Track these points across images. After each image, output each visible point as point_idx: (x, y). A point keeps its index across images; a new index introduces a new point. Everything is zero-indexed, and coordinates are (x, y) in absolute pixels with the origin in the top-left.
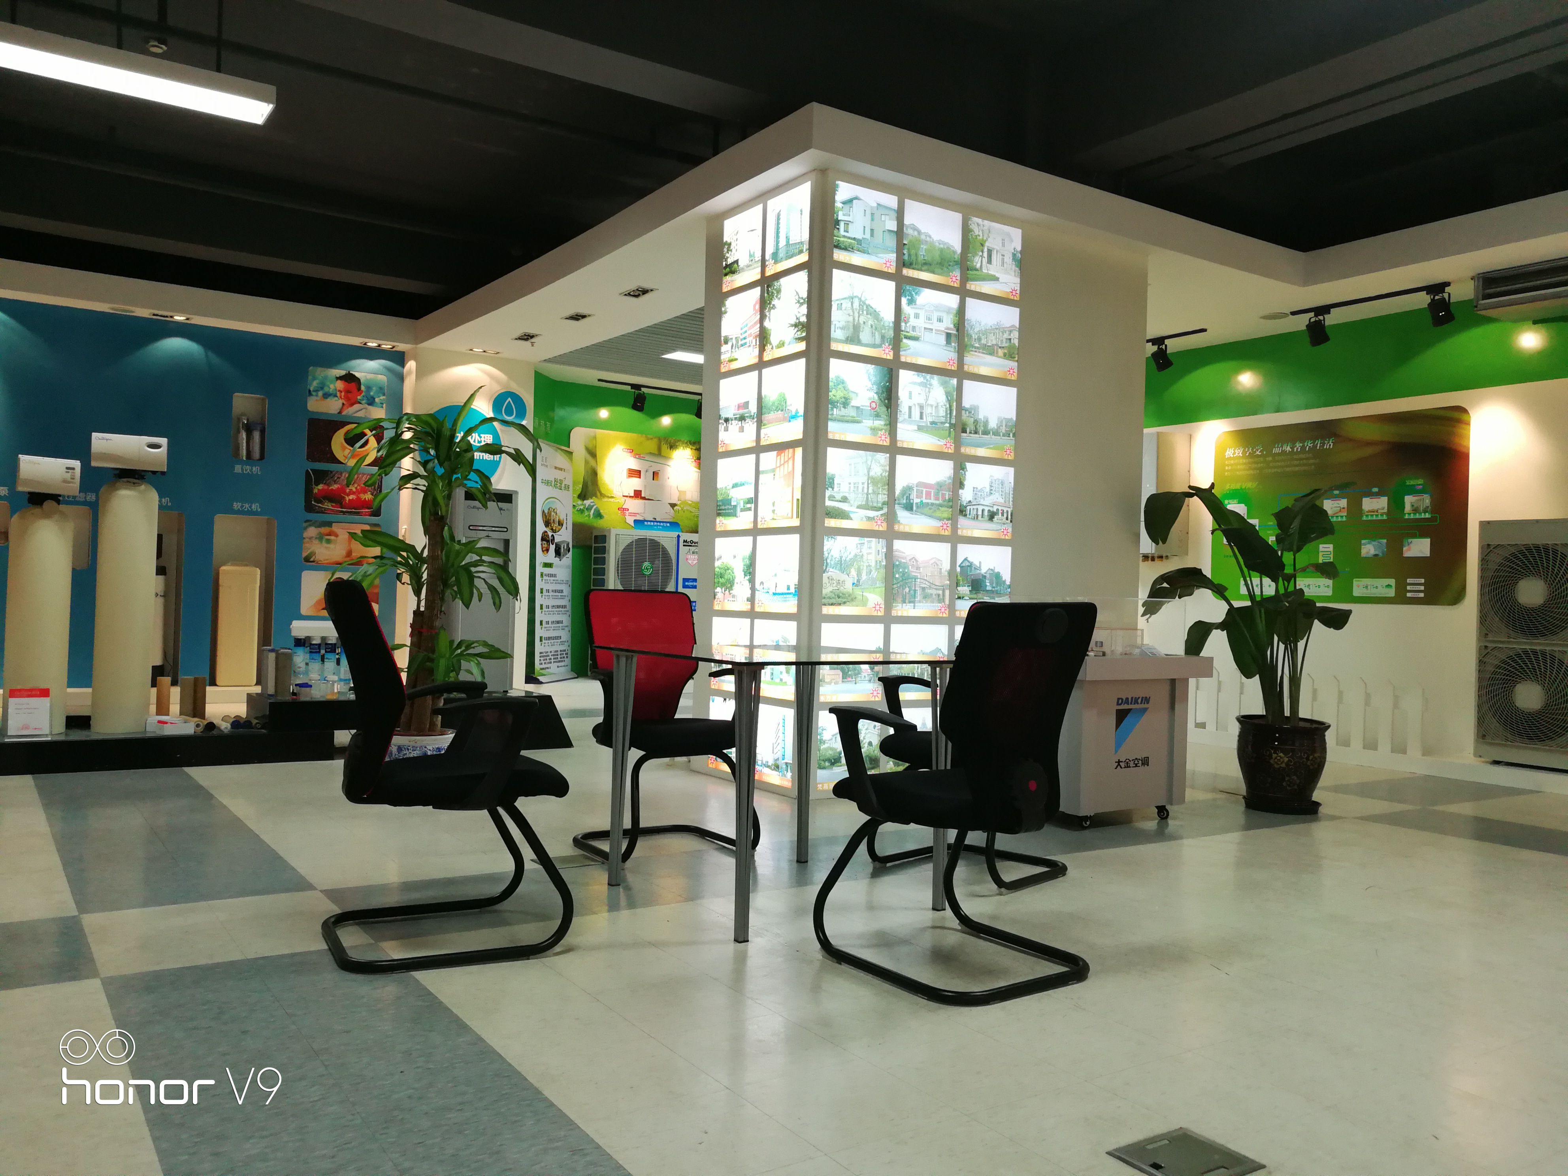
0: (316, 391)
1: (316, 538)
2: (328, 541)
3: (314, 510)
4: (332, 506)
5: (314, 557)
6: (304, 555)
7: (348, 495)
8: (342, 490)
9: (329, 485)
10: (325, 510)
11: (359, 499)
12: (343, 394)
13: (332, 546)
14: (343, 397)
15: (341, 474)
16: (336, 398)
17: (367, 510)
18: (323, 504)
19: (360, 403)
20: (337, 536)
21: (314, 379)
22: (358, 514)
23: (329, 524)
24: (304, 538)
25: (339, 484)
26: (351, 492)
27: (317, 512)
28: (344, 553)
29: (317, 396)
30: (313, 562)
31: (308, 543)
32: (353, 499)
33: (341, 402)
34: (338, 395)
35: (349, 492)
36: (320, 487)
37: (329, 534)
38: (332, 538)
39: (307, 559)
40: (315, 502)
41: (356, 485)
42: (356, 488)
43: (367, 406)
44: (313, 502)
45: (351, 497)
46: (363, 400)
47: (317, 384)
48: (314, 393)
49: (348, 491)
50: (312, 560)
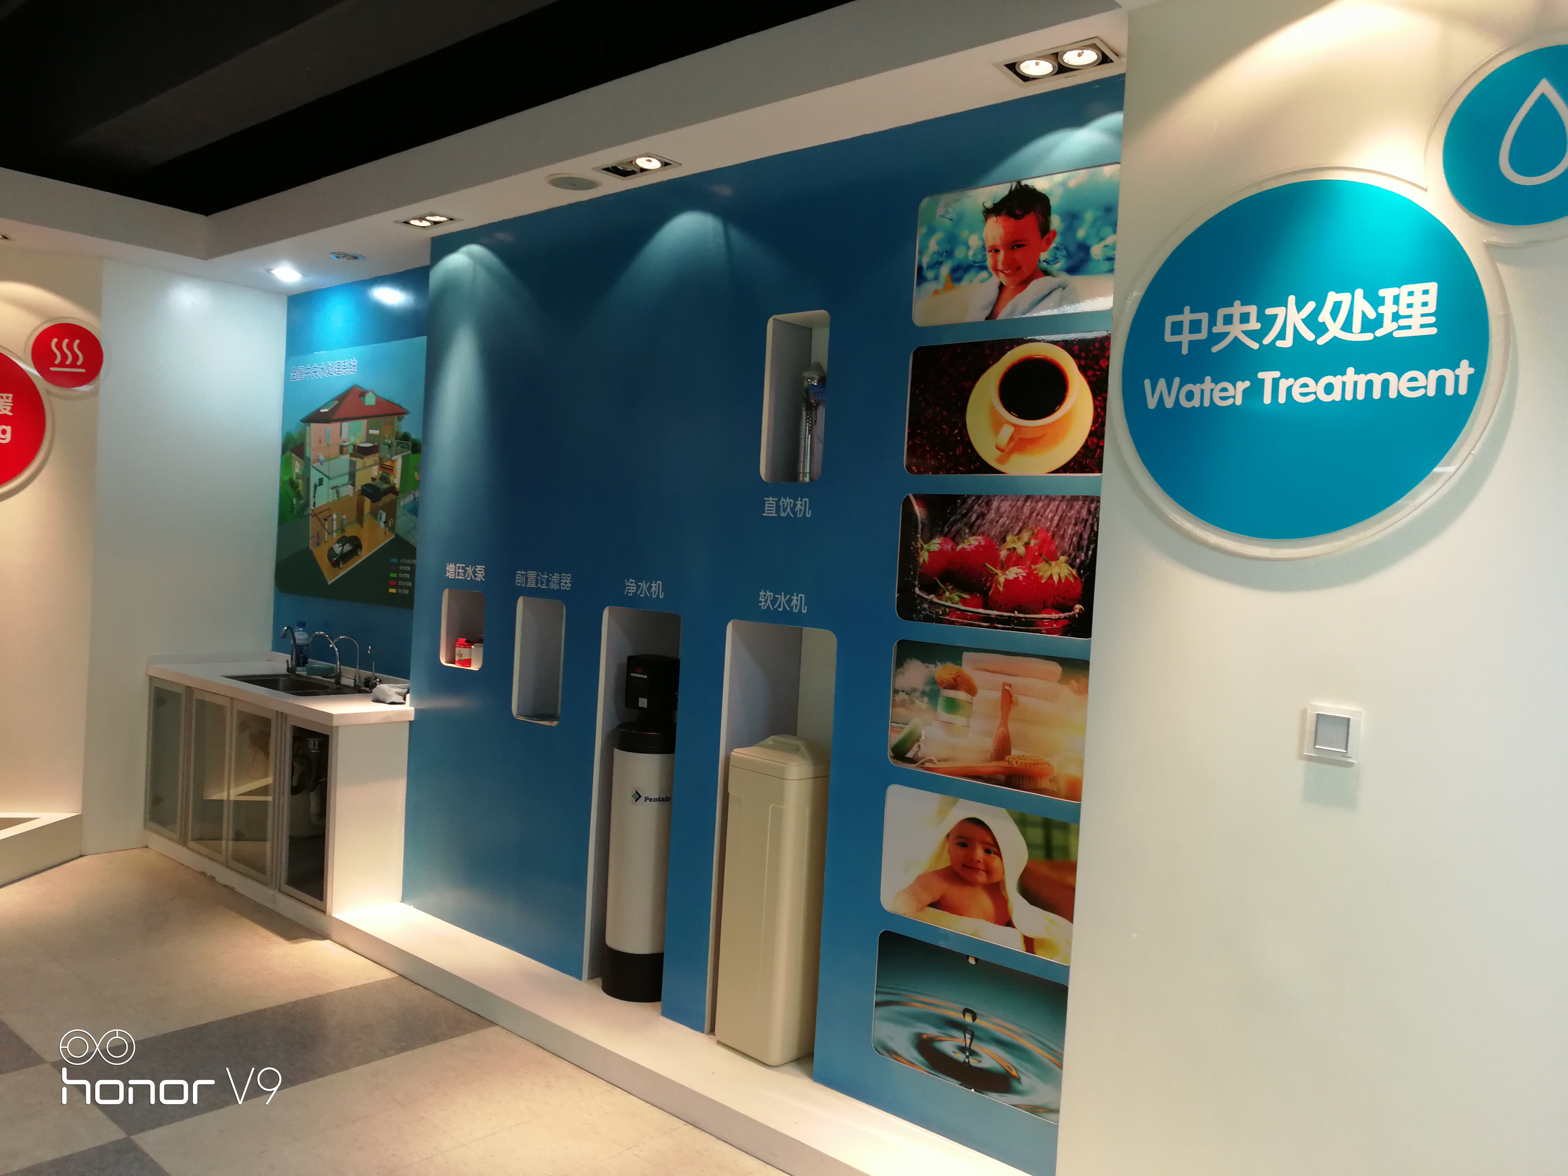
0: (936, 265)
1: (924, 693)
2: (952, 706)
3: (920, 612)
4: (963, 601)
5: (915, 748)
6: (894, 738)
7: (1004, 567)
8: (989, 552)
9: (956, 538)
10: (945, 613)
11: (1032, 577)
12: (1001, 256)
13: (958, 720)
14: (1000, 267)
15: (988, 503)
16: (984, 274)
17: (1054, 616)
18: (940, 596)
19: (1046, 273)
20: (972, 690)
21: (932, 230)
22: (1029, 625)
23: (953, 654)
24: (896, 692)
25: (983, 534)
26: (1014, 559)
27: (928, 619)
28: (989, 744)
29: (936, 278)
30: (912, 761)
31: (903, 704)
32: (1017, 579)
33: (995, 281)
34: (989, 263)
35: (1009, 557)
36: (935, 545)
37: (954, 684)
38: (961, 695)
39: (900, 753)
40: (920, 589)
41: (1026, 536)
42: (1027, 545)
43: (1064, 277)
44: (917, 590)
45: (1014, 573)
46: (1055, 259)
47: (938, 244)
48: (930, 274)
49: (1003, 553)
50: (910, 755)
